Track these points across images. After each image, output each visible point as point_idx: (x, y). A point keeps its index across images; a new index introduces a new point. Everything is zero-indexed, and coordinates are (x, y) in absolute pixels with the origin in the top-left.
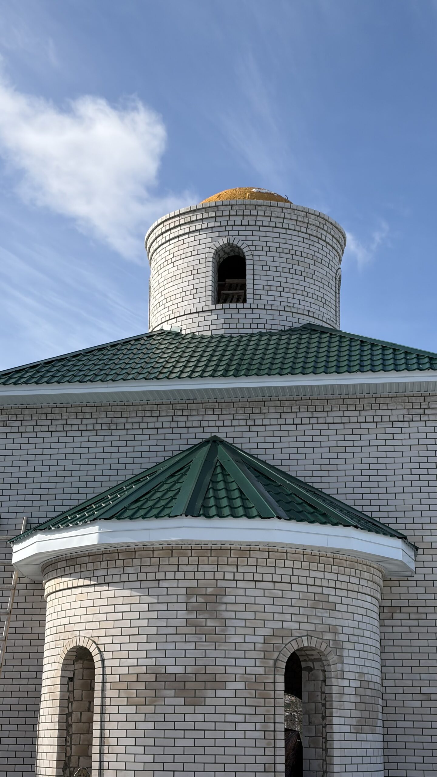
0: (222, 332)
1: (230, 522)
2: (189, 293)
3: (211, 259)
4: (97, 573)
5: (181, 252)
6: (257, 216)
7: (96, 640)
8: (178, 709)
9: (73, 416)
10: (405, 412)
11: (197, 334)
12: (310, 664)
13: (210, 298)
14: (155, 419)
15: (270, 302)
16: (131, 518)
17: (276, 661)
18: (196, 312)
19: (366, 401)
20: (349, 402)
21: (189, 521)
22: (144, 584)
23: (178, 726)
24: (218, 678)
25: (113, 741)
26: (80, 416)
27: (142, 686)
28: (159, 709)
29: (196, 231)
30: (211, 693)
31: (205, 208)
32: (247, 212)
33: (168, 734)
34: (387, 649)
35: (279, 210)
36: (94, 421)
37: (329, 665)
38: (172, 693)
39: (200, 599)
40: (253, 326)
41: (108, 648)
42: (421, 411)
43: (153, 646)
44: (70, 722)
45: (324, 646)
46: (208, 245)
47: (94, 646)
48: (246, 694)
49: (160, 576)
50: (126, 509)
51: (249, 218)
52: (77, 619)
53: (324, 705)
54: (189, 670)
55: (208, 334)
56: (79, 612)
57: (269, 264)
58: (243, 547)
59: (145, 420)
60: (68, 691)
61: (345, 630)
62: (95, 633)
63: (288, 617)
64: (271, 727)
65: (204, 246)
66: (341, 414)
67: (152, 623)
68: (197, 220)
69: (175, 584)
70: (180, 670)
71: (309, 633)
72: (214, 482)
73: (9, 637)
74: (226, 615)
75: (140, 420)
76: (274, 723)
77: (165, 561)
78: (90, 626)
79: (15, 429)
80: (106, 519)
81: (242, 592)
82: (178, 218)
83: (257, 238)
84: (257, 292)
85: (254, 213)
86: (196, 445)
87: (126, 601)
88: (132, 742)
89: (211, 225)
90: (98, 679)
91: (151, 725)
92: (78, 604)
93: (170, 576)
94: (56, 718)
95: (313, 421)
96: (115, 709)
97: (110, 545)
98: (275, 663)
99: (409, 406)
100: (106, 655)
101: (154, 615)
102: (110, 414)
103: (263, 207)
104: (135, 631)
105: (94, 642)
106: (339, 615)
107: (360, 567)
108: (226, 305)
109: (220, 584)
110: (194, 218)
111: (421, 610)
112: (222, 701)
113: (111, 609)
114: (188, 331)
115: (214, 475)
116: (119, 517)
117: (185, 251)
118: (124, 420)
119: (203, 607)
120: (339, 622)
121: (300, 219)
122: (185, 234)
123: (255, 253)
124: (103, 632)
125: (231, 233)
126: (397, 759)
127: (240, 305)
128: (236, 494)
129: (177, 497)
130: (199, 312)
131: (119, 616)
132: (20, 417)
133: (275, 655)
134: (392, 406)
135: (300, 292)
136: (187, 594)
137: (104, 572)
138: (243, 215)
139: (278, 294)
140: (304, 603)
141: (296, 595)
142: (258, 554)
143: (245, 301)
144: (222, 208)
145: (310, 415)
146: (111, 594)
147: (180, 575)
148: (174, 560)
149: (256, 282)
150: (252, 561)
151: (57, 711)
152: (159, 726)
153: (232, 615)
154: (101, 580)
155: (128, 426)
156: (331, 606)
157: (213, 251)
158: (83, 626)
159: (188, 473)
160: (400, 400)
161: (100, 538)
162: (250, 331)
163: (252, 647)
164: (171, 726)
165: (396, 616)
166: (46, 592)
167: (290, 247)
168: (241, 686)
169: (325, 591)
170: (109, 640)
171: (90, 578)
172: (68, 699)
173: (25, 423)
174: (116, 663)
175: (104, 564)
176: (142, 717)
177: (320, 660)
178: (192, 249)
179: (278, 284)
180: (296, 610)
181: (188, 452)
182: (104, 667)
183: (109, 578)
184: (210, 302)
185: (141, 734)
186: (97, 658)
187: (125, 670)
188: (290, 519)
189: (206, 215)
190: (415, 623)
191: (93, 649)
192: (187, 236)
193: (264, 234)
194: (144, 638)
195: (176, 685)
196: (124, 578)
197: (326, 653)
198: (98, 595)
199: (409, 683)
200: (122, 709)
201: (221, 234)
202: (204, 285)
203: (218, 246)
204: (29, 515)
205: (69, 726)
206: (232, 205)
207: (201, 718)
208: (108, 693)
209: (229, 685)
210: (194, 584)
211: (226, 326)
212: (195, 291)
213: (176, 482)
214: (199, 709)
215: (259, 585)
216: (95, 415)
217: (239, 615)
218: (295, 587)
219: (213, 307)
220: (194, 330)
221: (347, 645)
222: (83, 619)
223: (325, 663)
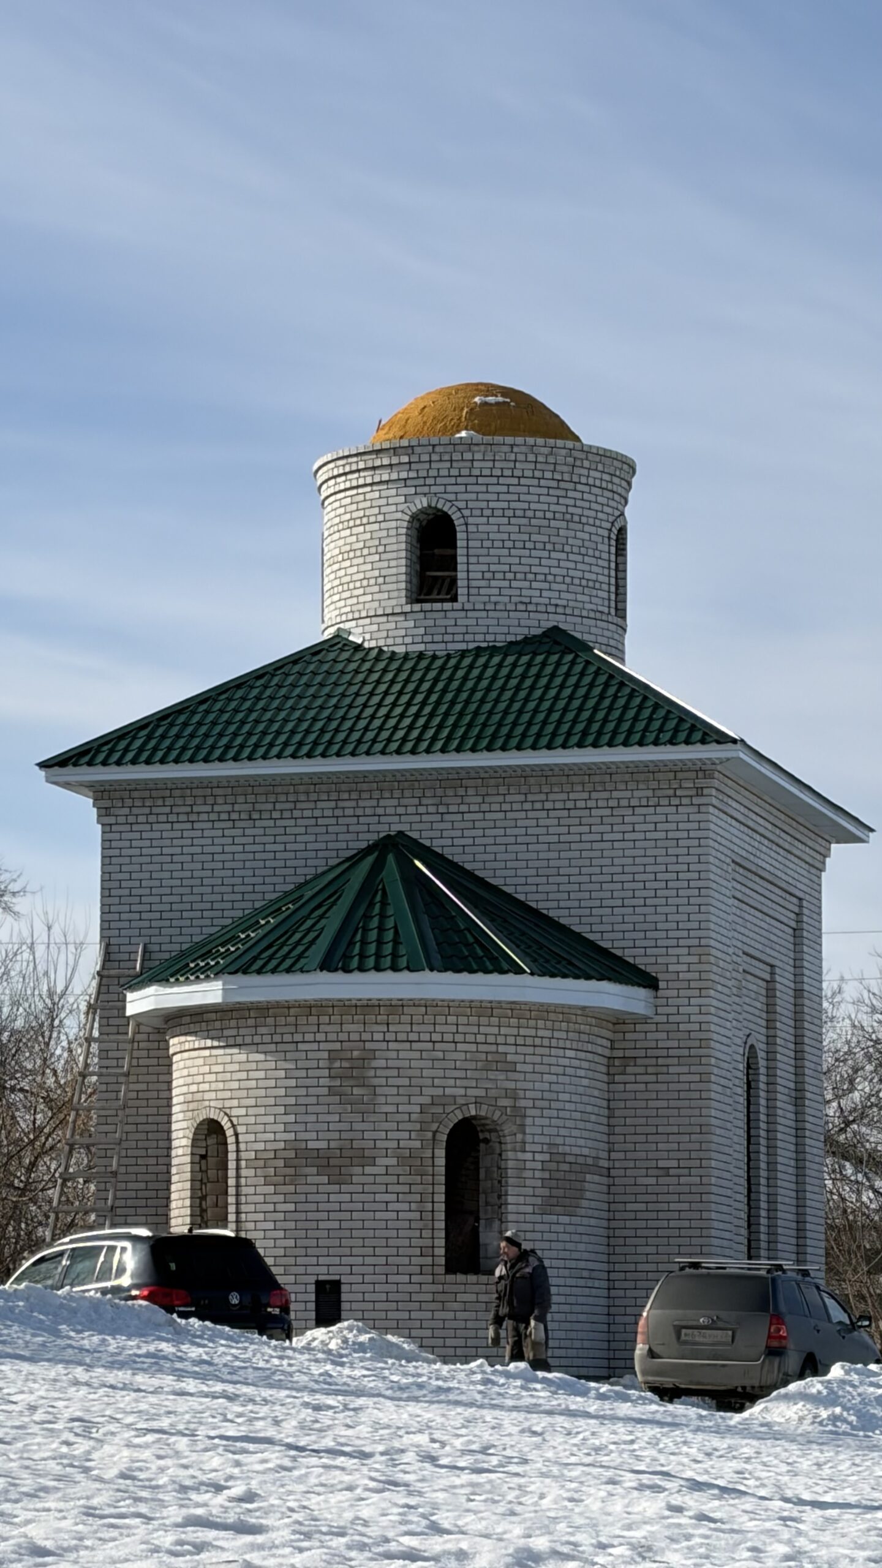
0: (421, 647)
1: (372, 976)
2: (372, 581)
3: (404, 531)
4: (226, 1033)
5: (361, 513)
6: (473, 460)
7: (228, 1111)
8: (321, 1189)
9: (200, 801)
10: (650, 793)
11: (385, 649)
12: (487, 1135)
13: (403, 593)
14: (312, 805)
15: (493, 599)
16: (259, 972)
17: (435, 1133)
18: (384, 615)
19: (597, 778)
20: (574, 779)
21: (325, 976)
22: (281, 1047)
23: (322, 1206)
24: (367, 1153)
25: (251, 1226)
26: (210, 800)
27: (281, 1163)
28: (299, 1189)
29: (381, 482)
30: (358, 1170)
31: (394, 449)
32: (456, 456)
33: (310, 1216)
34: (617, 1113)
35: (507, 449)
36: (229, 808)
37: (504, 1136)
38: (314, 1170)
39: (345, 1064)
40: (468, 637)
41: (242, 1120)
42: (671, 792)
43: (291, 1118)
44: (204, 1206)
45: (498, 1113)
46: (400, 507)
47: (226, 1118)
48: (399, 1170)
49: (298, 1037)
50: (255, 959)
51: (461, 464)
52: (206, 1087)
53: (500, 1182)
54: (333, 1144)
55: (400, 650)
56: (208, 1078)
57: (491, 536)
58: (393, 1003)
59: (299, 805)
60: (201, 1170)
61: (529, 1094)
62: (228, 1104)
63: (451, 1082)
64: (429, 1206)
65: (393, 508)
66: (564, 796)
67: (290, 1092)
68: (382, 466)
69: (315, 1046)
70: (323, 1145)
71: (479, 1100)
72: (367, 917)
73: (130, 1103)
74: (376, 1082)
75: (292, 806)
76: (433, 1202)
77: (302, 1020)
78: (220, 1095)
79: (122, 820)
80: (230, 973)
81: (394, 1055)
82: (355, 459)
83: (474, 496)
84: (473, 583)
85: (468, 456)
86: (363, 850)
87: (261, 1066)
88: (271, 1225)
89: (404, 475)
90: (232, 1156)
91: (292, 1207)
92: (206, 1069)
93: (309, 1037)
94: (188, 1202)
95: (528, 806)
96: (251, 1190)
97: (239, 1003)
98: (434, 1136)
99: (654, 785)
100: (241, 1129)
101: (293, 1083)
102: (251, 798)
103: (482, 448)
104: (272, 1101)
105: (226, 1114)
106: (521, 1076)
107: (552, 1016)
108: (427, 606)
109: (368, 1045)
110: (378, 463)
111: (661, 1061)
112: (371, 1179)
113: (244, 1075)
114: (373, 644)
115: (371, 905)
116: (245, 970)
117: (368, 513)
118: (270, 806)
119: (349, 1073)
120: (520, 1085)
121: (541, 459)
122: (365, 485)
123: (471, 520)
124: (235, 1103)
125: (434, 489)
126: (626, 1250)
127: (447, 606)
128: (390, 935)
129: (318, 941)
130: (388, 615)
131: (253, 1084)
132: (129, 802)
133: (434, 1126)
134: (631, 785)
135: (542, 577)
136: (329, 1059)
137: (234, 1032)
138: (451, 461)
139: (506, 584)
140: (473, 1065)
141: (462, 1056)
142: (412, 1010)
143: (454, 599)
144: (418, 450)
145: (522, 798)
146: (243, 1057)
147: (320, 1037)
148: (313, 1019)
149: (471, 567)
150: (406, 1019)
151: (188, 1193)
152: (300, 1207)
153: (383, 1081)
154: (231, 1041)
155: (276, 815)
156: (510, 1067)
157: (407, 518)
158: (213, 1095)
159: (339, 902)
160: (642, 777)
161: (224, 997)
162: (463, 646)
163: (406, 1117)
164: (313, 1207)
165: (629, 1070)
166: (171, 1051)
167: (526, 506)
168: (394, 1161)
169: (501, 1049)
170: (243, 1111)
171: (218, 1038)
172: (201, 1181)
173: (135, 811)
174: (252, 1137)
175: (233, 1023)
176: (281, 1198)
177: (496, 1131)
178: (376, 510)
179: (506, 568)
180: (462, 1074)
181: (347, 865)
182: (237, 1142)
183: (239, 1040)
184: (403, 600)
185: (281, 1216)
186: (229, 1132)
187: (261, 1146)
188: (446, 970)
189: (395, 460)
190: (653, 1078)
191: (225, 1122)
192: (368, 489)
193: (484, 488)
194: (282, 1110)
195: (318, 1162)
196: (257, 1039)
197: (500, 1122)
198: (228, 1059)
199: (643, 1155)
200: (259, 1190)
201: (419, 490)
202: (394, 571)
203: (414, 510)
204: (147, 940)
205: (203, 1211)
206: (434, 446)
207: (347, 1197)
208: (244, 1172)
209: (378, 1161)
210: (338, 1046)
211: (428, 638)
212: (381, 580)
213: (321, 917)
214: (344, 1188)
215: (415, 1046)
216: (230, 799)
217: (391, 1081)
218: (460, 1047)
219: (407, 608)
220: (381, 643)
221: (529, 1112)
222: (214, 1086)
223: (501, 1133)
